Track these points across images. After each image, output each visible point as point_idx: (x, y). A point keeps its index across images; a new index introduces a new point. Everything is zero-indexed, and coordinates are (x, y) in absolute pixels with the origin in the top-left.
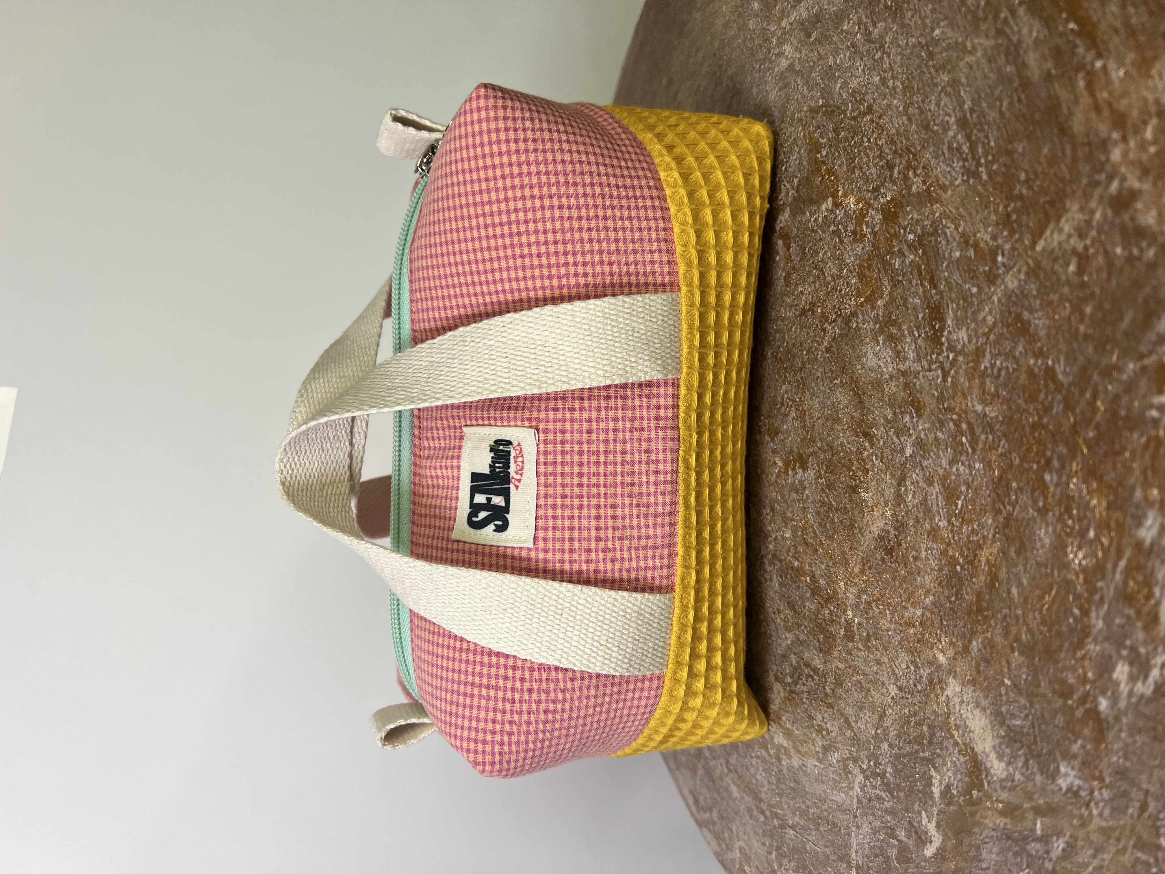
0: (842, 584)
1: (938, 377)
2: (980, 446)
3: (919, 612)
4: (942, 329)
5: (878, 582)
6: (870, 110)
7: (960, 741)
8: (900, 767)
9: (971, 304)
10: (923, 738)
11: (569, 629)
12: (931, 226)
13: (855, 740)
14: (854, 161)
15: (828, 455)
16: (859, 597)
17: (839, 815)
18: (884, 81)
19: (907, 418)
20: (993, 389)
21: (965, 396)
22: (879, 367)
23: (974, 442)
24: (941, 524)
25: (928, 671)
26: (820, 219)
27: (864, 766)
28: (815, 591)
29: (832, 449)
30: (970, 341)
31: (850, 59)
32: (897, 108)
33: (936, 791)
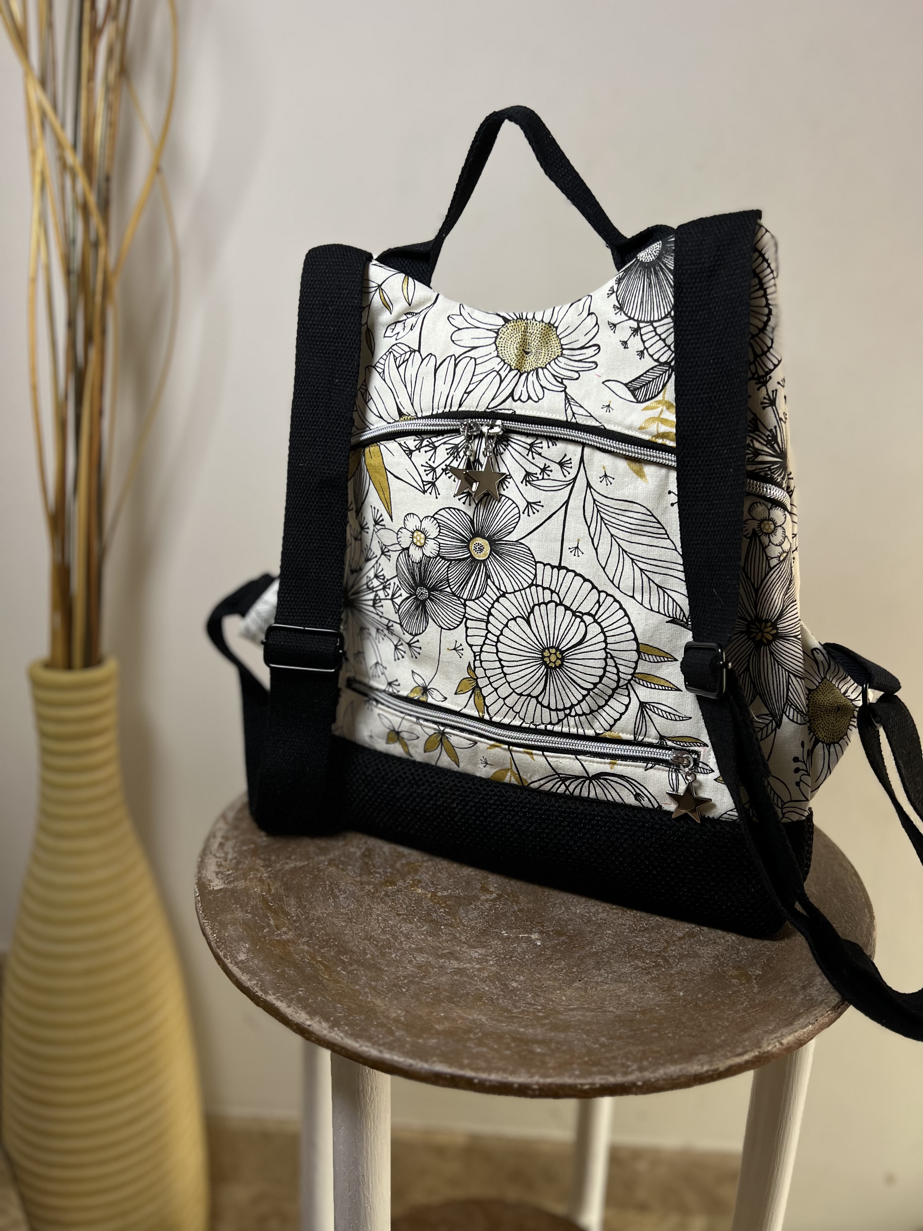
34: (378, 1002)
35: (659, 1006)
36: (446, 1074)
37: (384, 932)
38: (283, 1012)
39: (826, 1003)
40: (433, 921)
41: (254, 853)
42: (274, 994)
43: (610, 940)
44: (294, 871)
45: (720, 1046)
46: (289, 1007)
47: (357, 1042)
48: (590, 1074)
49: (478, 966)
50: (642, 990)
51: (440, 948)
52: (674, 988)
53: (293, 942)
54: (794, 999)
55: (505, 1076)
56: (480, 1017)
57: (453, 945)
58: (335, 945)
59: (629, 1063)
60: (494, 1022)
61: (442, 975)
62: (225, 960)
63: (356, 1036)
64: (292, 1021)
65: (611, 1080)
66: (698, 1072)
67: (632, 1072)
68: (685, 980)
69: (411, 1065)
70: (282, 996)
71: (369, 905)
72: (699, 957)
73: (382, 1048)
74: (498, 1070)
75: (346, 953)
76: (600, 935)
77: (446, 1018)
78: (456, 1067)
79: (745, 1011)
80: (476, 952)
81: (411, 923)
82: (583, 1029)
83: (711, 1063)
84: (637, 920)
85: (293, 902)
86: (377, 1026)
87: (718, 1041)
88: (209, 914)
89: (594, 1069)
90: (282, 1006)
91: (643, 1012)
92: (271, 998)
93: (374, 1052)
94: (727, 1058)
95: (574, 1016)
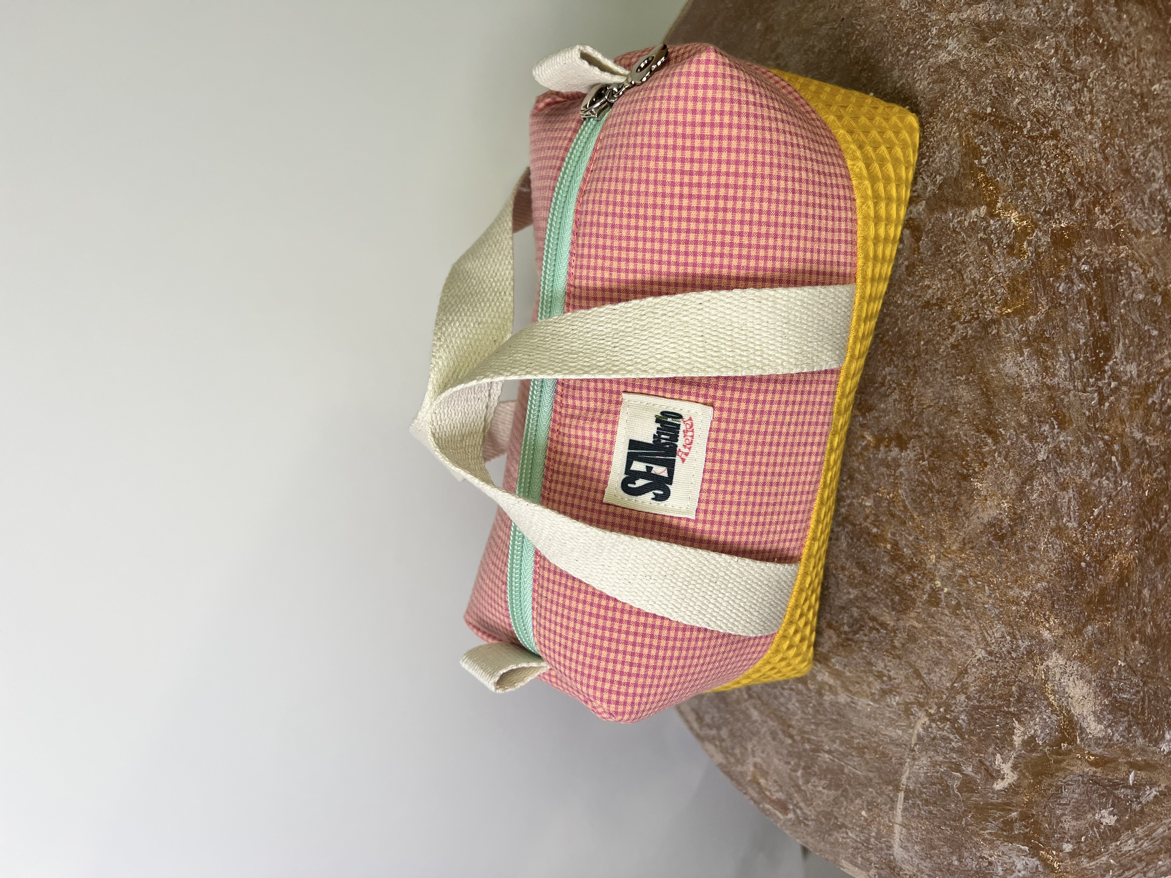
0: (933, 557)
1: (1093, 399)
2: (1133, 467)
3: (1026, 594)
4: (1107, 359)
5: (979, 562)
6: (1055, 135)
7: (1055, 704)
8: (976, 716)
9: (1149, 344)
10: (1010, 696)
11: (720, 595)
12: (1113, 263)
13: (926, 689)
14: (1024, 179)
15: (937, 442)
16: (953, 570)
17: (891, 747)
18: (1079, 113)
19: (1046, 428)
20: (1158, 423)
21: (1122, 421)
22: (1019, 375)
23: (1125, 463)
24: (1070, 525)
25: (1027, 643)
26: (966, 223)
27: (932, 711)
28: (896, 557)
29: (943, 437)
30: (1139, 376)
31: (1037, 79)
32: (1092, 143)
33: (1017, 740)
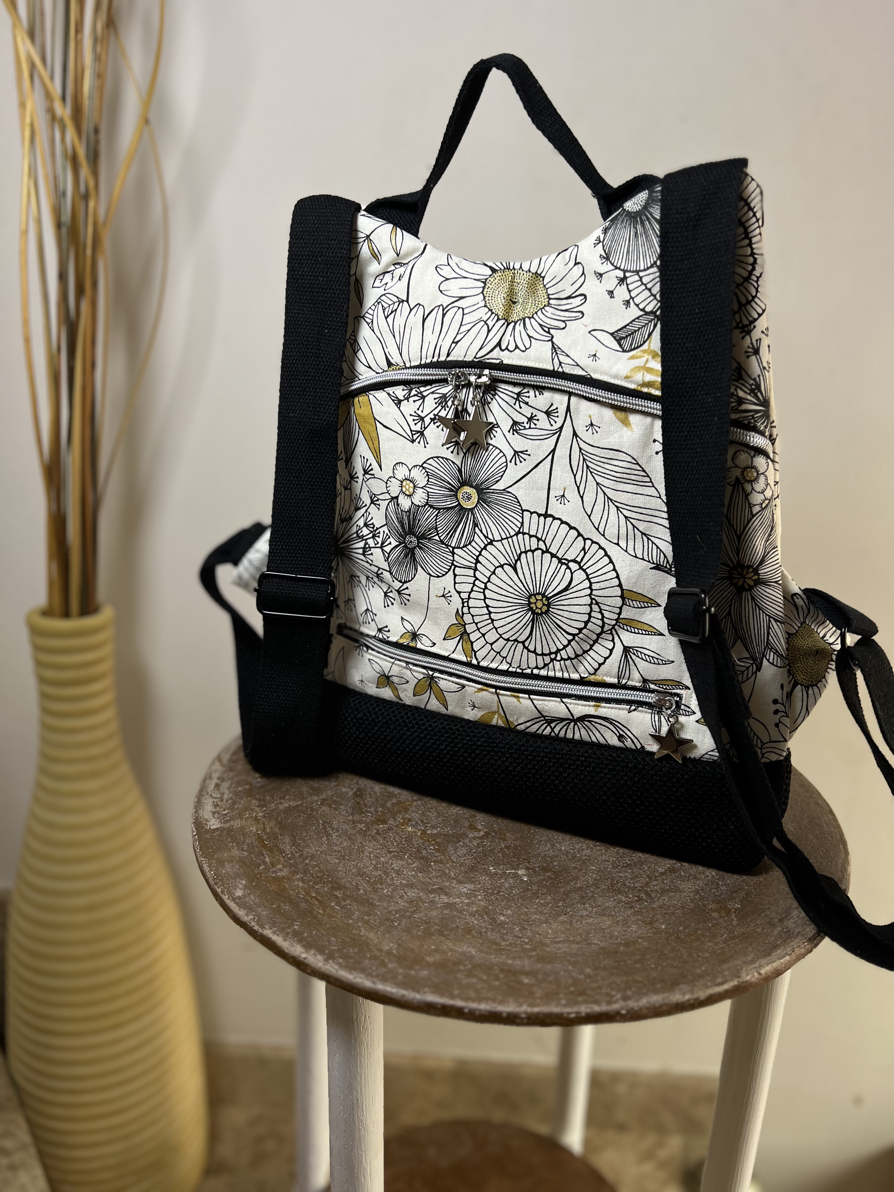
34: (371, 935)
35: (641, 938)
36: (437, 1004)
37: (376, 868)
38: (279, 945)
39: (802, 935)
40: (422, 858)
41: (250, 793)
42: (270, 928)
43: (594, 876)
44: (288, 810)
45: (701, 976)
46: (285, 940)
47: (351, 973)
48: (576, 1003)
49: (467, 901)
50: (625, 922)
51: (430, 884)
52: (656, 921)
53: (288, 879)
54: (772, 931)
55: (494, 1005)
56: (469, 949)
57: (443, 881)
58: (328, 881)
59: (613, 993)
60: (483, 955)
61: (433, 910)
62: (223, 896)
63: (350, 968)
64: (288, 954)
65: (596, 1009)
66: (679, 1001)
67: (616, 1002)
68: (667, 914)
69: (403, 996)
70: (278, 930)
71: (361, 843)
72: (681, 891)
73: (375, 980)
74: (487, 1000)
75: (339, 888)
76: (584, 871)
77: (436, 950)
78: (447, 997)
79: (724, 942)
80: (465, 887)
81: (402, 860)
82: (569, 961)
83: (692, 992)
84: (620, 857)
85: (287, 840)
86: (370, 958)
87: (698, 971)
88: (206, 852)
89: (580, 999)
90: (278, 940)
91: (627, 944)
92: (268, 932)
93: (367, 983)
94: (707, 987)
95: (559, 949)
